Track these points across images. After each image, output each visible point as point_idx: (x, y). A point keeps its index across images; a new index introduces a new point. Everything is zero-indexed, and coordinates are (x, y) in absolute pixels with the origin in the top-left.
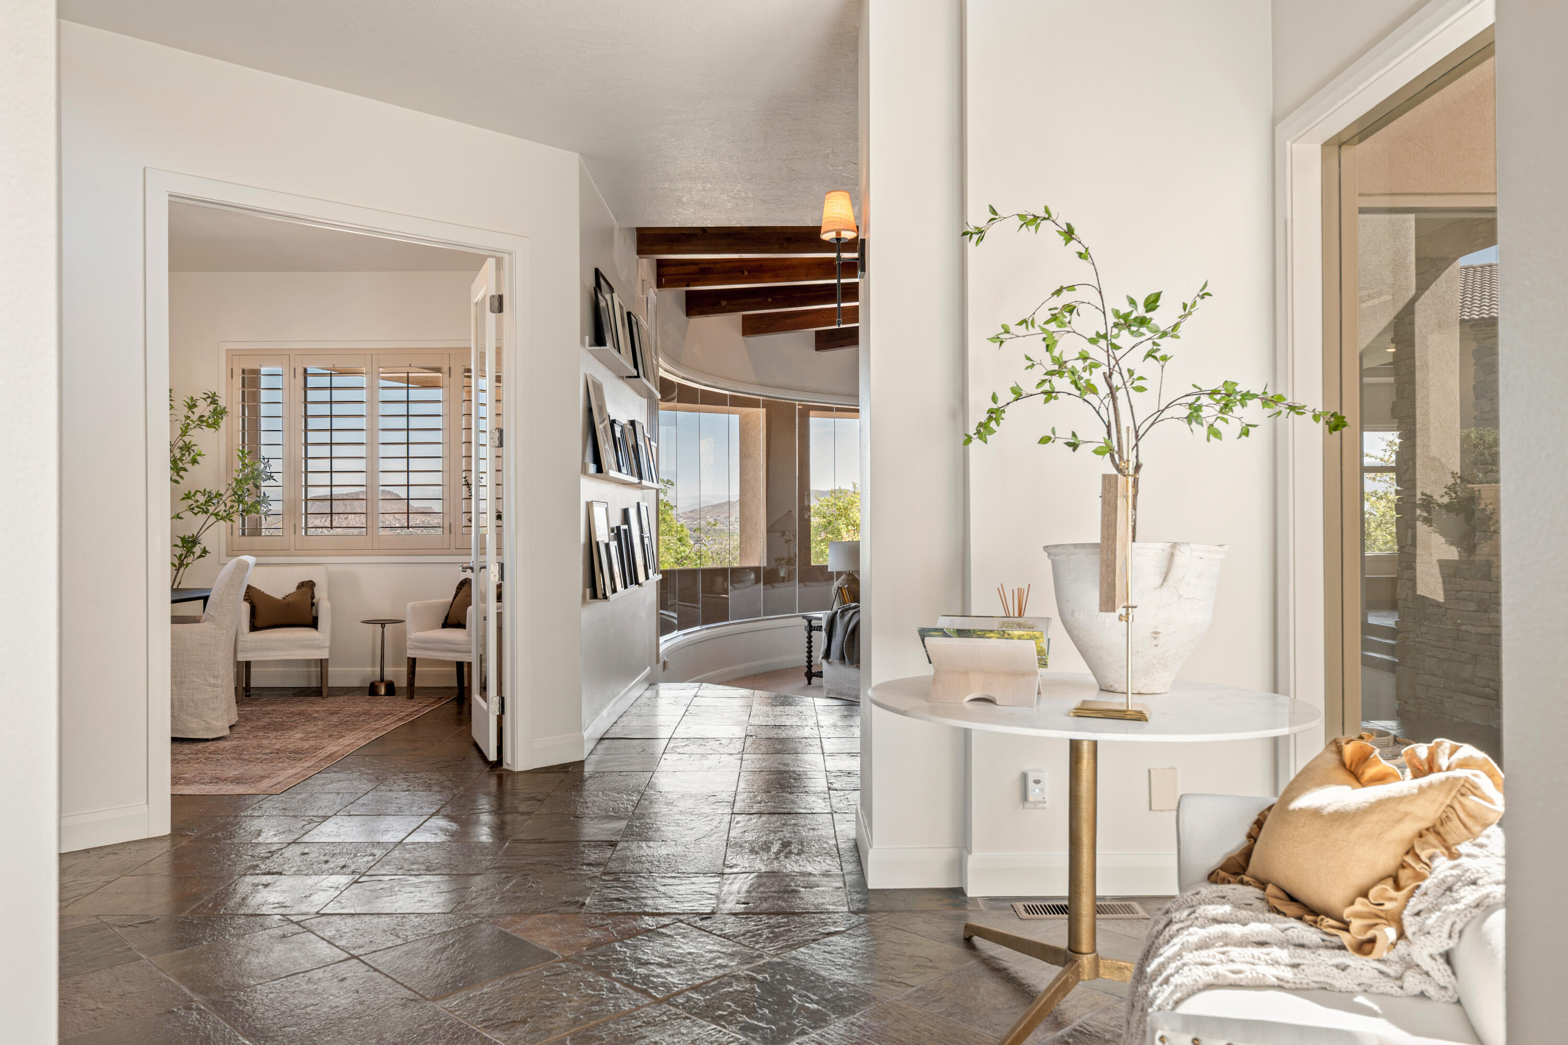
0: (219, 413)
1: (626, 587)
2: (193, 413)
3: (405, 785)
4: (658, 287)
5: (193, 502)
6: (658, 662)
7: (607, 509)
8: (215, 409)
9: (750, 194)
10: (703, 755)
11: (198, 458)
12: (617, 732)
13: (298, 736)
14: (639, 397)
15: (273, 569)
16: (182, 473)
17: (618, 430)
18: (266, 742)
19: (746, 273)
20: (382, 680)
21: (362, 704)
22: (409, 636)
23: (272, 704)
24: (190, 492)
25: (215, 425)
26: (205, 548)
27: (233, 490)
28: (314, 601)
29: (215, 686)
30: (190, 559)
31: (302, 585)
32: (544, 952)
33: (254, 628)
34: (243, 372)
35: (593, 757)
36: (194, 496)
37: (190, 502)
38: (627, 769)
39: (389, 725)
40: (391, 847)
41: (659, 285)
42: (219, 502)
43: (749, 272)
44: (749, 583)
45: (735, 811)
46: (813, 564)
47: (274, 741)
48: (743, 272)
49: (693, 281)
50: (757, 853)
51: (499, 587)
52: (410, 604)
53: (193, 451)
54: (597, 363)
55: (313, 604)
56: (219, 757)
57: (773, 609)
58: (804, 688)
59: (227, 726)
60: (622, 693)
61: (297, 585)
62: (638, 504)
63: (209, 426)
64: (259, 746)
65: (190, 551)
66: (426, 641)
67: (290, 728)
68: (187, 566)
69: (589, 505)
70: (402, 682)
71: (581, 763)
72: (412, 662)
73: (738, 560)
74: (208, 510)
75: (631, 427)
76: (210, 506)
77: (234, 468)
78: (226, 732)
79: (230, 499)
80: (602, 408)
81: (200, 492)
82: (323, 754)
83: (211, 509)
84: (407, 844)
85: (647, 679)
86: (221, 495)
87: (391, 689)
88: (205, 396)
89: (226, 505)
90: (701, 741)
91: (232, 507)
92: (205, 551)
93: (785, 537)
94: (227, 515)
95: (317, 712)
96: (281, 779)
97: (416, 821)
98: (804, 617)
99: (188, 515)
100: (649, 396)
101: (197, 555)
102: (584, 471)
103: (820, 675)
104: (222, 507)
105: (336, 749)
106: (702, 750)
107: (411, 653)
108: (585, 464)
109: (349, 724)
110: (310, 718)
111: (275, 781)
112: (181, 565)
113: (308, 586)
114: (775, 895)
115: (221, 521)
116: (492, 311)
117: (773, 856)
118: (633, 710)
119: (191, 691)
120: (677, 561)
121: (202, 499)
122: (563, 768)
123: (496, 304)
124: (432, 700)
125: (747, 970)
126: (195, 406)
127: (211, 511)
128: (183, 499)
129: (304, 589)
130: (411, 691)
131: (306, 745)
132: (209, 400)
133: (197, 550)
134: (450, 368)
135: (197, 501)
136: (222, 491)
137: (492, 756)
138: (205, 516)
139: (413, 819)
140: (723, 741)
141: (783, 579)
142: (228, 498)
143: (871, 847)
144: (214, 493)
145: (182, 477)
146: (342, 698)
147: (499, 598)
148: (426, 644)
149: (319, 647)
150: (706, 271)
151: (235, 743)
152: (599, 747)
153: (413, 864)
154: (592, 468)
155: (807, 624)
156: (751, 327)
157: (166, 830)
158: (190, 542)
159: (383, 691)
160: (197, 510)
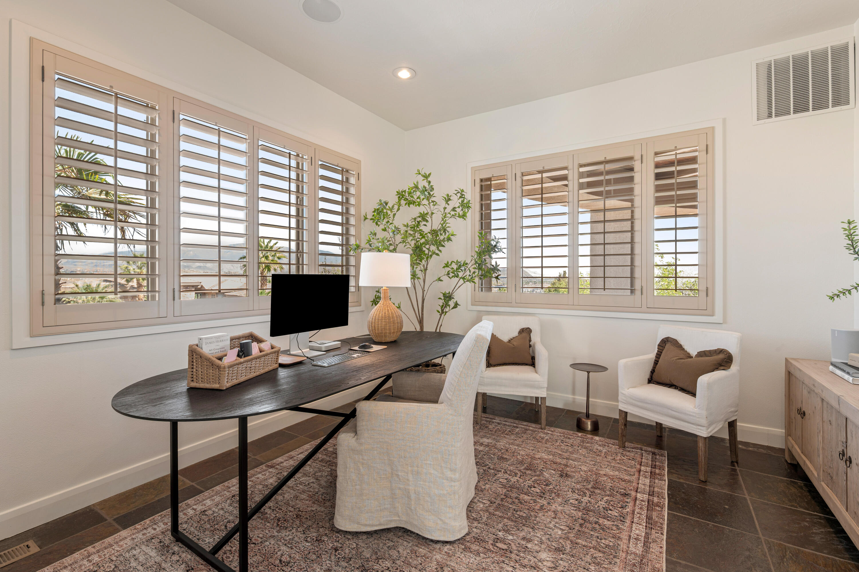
0: (465, 206)
2: (448, 204)
5: (450, 269)
8: (463, 201)
11: (452, 237)
16: (440, 248)
20: (588, 415)
22: (621, 391)
24: (448, 263)
25: (463, 216)
26: (456, 302)
27: (475, 260)
28: (531, 343)
29: (452, 480)
30: (447, 309)
31: (522, 331)
33: (489, 365)
34: (482, 180)
36: (451, 265)
37: (448, 269)
42: (465, 269)
52: (622, 362)
53: (448, 232)
55: (530, 346)
61: (518, 330)
63: (459, 216)
65: (446, 305)
66: (642, 401)
68: (445, 314)
72: (624, 414)
74: (458, 275)
76: (459, 272)
77: (476, 246)
79: (473, 266)
81: (454, 262)
83: (461, 274)
86: (467, 264)
87: (596, 427)
88: (456, 192)
89: (470, 272)
91: (474, 272)
92: (457, 304)
94: (471, 278)
99: (445, 278)
101: (451, 307)
104: (468, 273)
107: (624, 407)
112: (443, 312)
113: (526, 332)
115: (468, 282)
119: (427, 484)
121: (455, 266)
126: (449, 199)
127: (460, 276)
128: (444, 267)
129: (524, 334)
130: (623, 441)
132: (459, 195)
133: (452, 303)
134: (642, 156)
135: (453, 268)
136: (468, 261)
138: (457, 279)
142: (472, 267)
144: (462, 263)
145: (440, 251)
149: (539, 388)
158: (448, 297)
159: (589, 426)
160: (451, 275)
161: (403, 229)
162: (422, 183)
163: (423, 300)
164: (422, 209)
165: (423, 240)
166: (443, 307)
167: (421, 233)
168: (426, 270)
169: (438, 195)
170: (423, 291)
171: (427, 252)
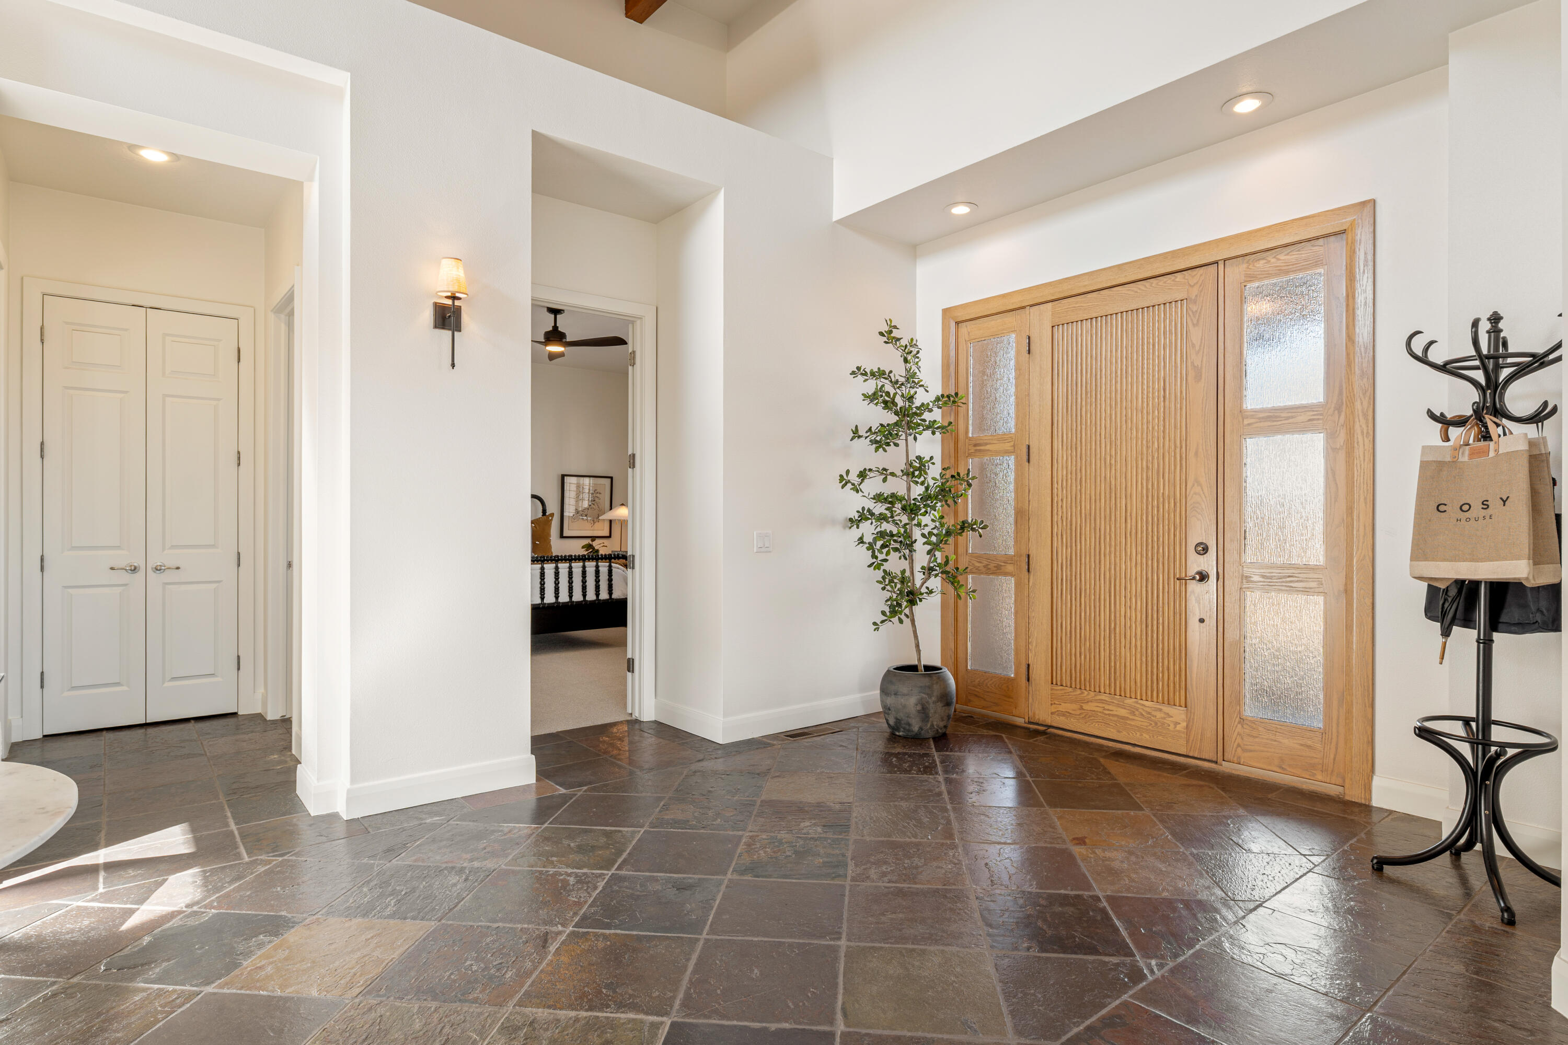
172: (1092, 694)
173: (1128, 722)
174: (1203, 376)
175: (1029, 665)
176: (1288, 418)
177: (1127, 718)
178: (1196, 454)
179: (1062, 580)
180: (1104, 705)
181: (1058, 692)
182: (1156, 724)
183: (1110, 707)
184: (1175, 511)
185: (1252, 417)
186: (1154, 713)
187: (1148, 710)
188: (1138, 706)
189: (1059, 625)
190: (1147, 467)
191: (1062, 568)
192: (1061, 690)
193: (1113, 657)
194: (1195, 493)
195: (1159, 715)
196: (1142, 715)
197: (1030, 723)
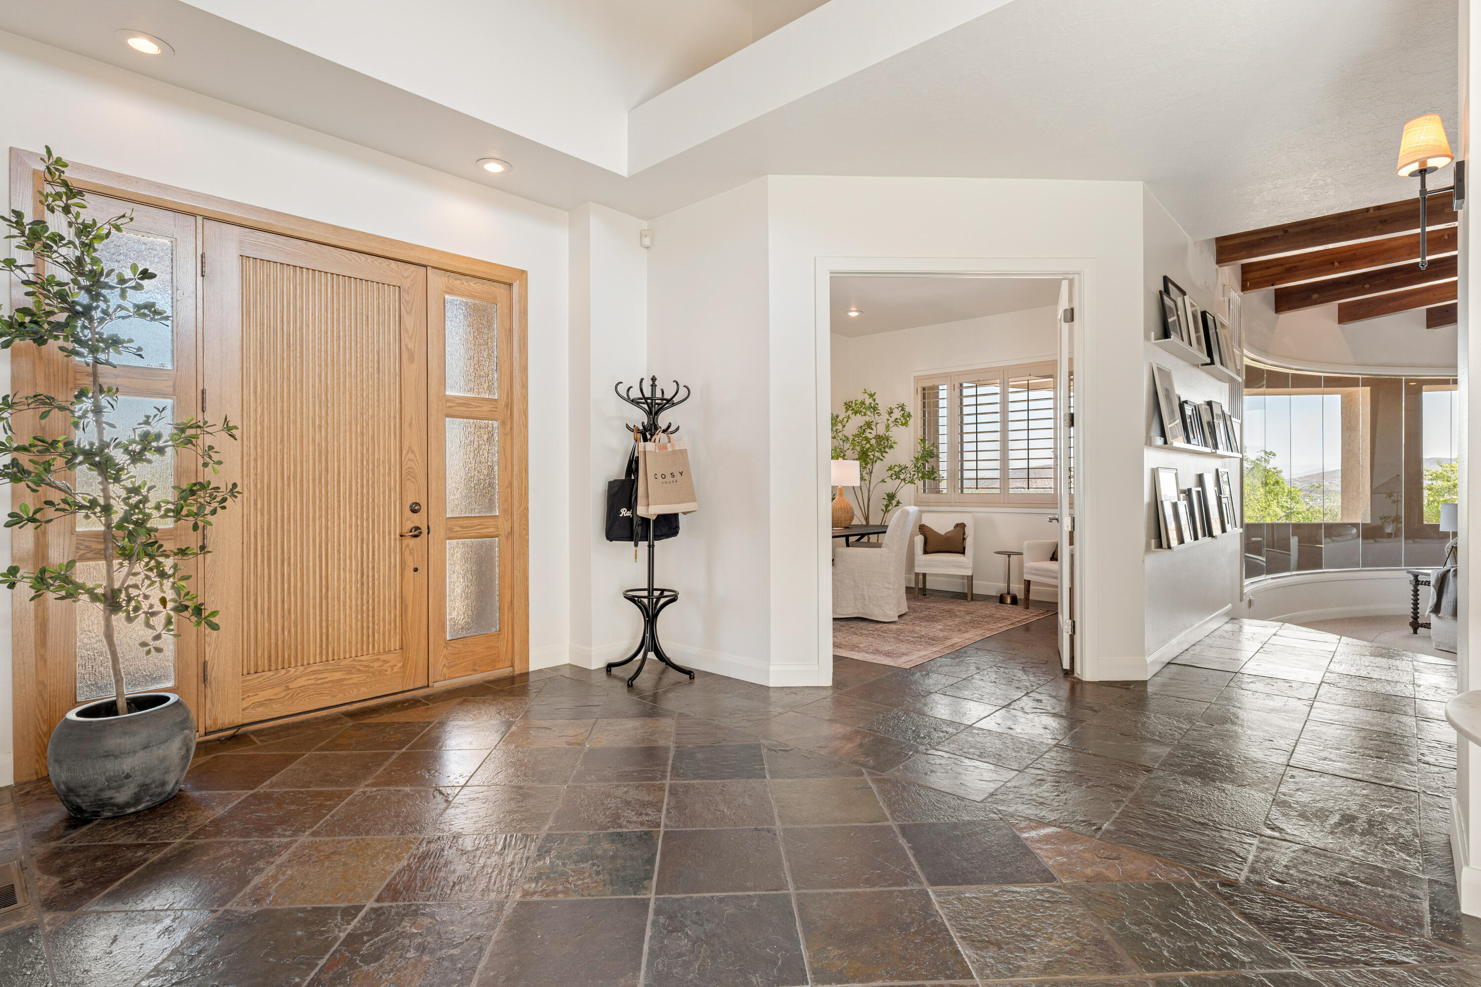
0: (907, 416)
1: (1196, 538)
2: (891, 416)
3: (993, 676)
4: (1242, 291)
5: (893, 472)
6: (1241, 600)
7: (1176, 474)
8: (904, 414)
9: (1329, 181)
10: (1268, 695)
11: (894, 444)
12: (1185, 659)
13: (940, 627)
14: (1219, 383)
15: (939, 514)
16: (884, 454)
17: (1188, 411)
18: (918, 628)
19: (1336, 264)
20: (1009, 593)
21: (992, 609)
22: (1025, 565)
23: (935, 602)
24: (891, 467)
25: (905, 424)
26: (899, 500)
27: (915, 464)
28: (964, 536)
29: (889, 589)
30: (890, 508)
31: (957, 526)
32: (1045, 870)
33: (926, 552)
34: (924, 389)
35: (1157, 679)
36: (893, 469)
37: (891, 472)
38: (1186, 696)
39: (1004, 626)
40: (962, 728)
41: (1244, 288)
42: (906, 472)
43: (1339, 263)
44: (1350, 537)
45: (1292, 762)
46: (1425, 522)
47: (923, 629)
48: (1333, 263)
49: (1278, 280)
50: (1308, 819)
51: (1071, 534)
52: (1026, 543)
53: (891, 439)
54: (1166, 354)
55: (963, 538)
56: (885, 635)
57: (1372, 561)
58: (1408, 637)
59: (897, 615)
60: (1196, 625)
61: (954, 526)
62: (1217, 470)
63: (903, 424)
64: (913, 631)
65: (890, 504)
66: (1037, 569)
67: (937, 621)
68: (889, 512)
69: (1155, 473)
70: (1021, 596)
71: (1144, 683)
72: (1028, 583)
73: (1340, 516)
74: (900, 477)
75: (1208, 407)
76: (901, 474)
77: (917, 450)
78: (896, 619)
80: (1168, 393)
81: (896, 466)
82: (948, 643)
83: (902, 476)
84: (975, 728)
85: (1227, 614)
86: (908, 467)
87: (1015, 601)
88: (897, 406)
89: (910, 474)
90: (1269, 680)
91: (914, 475)
92: (898, 503)
93: (1393, 498)
94: (912, 480)
95: (960, 611)
96: (914, 657)
97: (989, 709)
98: (1409, 572)
99: (888, 480)
100: (1232, 380)
101: (894, 505)
102: (1149, 442)
103: (1428, 626)
104: (908, 475)
105: (959, 640)
106: (1268, 689)
107: (1027, 577)
108: (1151, 438)
109: (974, 624)
110: (951, 614)
111: (909, 658)
112: (886, 510)
113: (961, 527)
114: (1322, 881)
115: (910, 484)
116: (1065, 321)
117: (1328, 829)
118: (1208, 641)
120: (1287, 516)
121: (897, 470)
122: (1125, 685)
123: (1069, 316)
124: (1041, 611)
125: (1264, 975)
126: (892, 412)
127: (902, 478)
128: (887, 471)
129: (958, 528)
130: (1027, 603)
131: (941, 634)
132: (901, 407)
133: (894, 502)
135: (895, 472)
136: (909, 465)
137: (1066, 665)
139: (989, 707)
140: (1294, 684)
141: (1389, 535)
142: (912, 470)
143: (1467, 864)
144: (904, 466)
145: (884, 456)
146: (980, 603)
147: (1071, 543)
148: (1038, 572)
149: (966, 568)
150: (1292, 268)
151: (899, 626)
152: (1166, 670)
153: (972, 747)
154: (1159, 441)
155: (1412, 578)
156: (1347, 315)
157: (829, 683)
158: (891, 497)
159: (1009, 601)
160: (894, 477)
161: (851, 438)
162: (868, 401)
163: (869, 499)
164: (867, 418)
165: (868, 446)
166: (887, 506)
167: (867, 440)
168: (871, 473)
169: (882, 409)
170: (869, 491)
171: (872, 457)
172: (301, 668)
173: (346, 683)
174: (416, 359)
175: (205, 664)
176: (476, 407)
177: (344, 679)
178: (410, 425)
179: (256, 551)
180: (315, 676)
181: (252, 682)
182: (374, 674)
183: (323, 676)
184: (390, 474)
185: (452, 401)
186: (372, 665)
187: (365, 663)
188: (355, 663)
189: (252, 603)
190: (362, 433)
191: (256, 537)
192: (258, 677)
193: (324, 624)
194: (409, 460)
195: (376, 665)
196: (359, 670)
197: (206, 734)
